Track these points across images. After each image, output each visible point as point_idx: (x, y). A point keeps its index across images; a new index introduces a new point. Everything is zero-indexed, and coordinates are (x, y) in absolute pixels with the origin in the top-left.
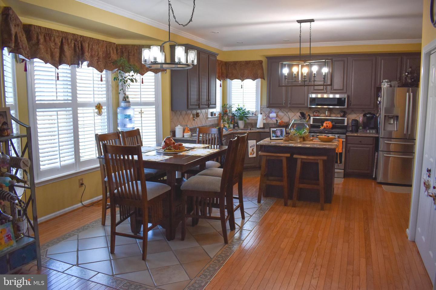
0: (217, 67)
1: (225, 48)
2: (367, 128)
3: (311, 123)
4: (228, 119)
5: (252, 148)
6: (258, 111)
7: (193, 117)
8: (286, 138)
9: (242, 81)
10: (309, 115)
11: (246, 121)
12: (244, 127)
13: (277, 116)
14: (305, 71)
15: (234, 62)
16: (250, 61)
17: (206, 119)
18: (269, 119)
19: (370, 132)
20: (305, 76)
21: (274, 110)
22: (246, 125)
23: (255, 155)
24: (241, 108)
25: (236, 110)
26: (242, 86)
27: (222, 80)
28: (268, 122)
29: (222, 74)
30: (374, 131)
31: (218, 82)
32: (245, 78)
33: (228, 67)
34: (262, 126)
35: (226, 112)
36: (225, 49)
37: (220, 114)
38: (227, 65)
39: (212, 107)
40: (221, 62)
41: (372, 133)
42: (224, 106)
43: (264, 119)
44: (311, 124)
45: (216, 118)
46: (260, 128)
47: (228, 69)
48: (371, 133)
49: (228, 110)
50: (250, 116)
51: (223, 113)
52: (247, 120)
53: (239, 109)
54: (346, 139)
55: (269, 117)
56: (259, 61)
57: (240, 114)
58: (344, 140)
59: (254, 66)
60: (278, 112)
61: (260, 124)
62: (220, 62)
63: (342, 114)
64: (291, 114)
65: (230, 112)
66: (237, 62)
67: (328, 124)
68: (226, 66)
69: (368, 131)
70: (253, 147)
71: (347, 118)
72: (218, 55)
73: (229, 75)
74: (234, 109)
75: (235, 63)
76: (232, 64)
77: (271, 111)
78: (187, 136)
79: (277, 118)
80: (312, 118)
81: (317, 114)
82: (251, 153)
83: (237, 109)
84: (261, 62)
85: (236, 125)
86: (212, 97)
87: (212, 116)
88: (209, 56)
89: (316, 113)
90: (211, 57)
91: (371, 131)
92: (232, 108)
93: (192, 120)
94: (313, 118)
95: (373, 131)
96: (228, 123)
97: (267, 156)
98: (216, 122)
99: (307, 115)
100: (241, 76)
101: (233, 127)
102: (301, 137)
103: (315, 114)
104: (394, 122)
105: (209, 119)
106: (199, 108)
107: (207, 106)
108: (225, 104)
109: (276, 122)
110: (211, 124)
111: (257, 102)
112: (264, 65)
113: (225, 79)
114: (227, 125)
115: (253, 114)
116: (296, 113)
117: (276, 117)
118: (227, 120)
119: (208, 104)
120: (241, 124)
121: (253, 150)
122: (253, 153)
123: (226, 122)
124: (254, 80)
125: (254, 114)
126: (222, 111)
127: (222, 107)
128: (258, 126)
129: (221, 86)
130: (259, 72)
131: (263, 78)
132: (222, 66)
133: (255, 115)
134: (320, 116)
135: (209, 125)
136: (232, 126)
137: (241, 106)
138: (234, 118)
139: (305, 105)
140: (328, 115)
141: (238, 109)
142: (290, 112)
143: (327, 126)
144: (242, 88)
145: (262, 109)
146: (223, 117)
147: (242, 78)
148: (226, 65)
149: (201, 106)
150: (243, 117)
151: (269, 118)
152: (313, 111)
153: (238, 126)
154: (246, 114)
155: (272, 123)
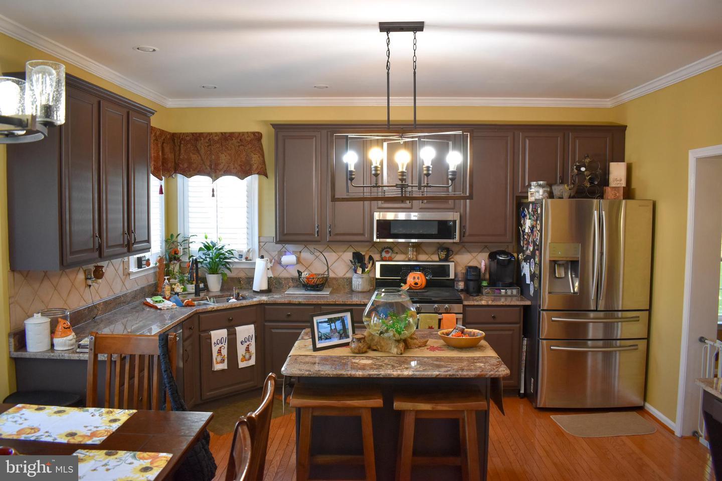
0: (152, 146)
1: (170, 100)
2: (500, 285)
3: (378, 275)
4: (182, 272)
5: (246, 345)
6: (253, 251)
7: (87, 279)
8: (360, 344)
9: (214, 180)
10: (371, 258)
11: (226, 274)
12: (222, 290)
13: (299, 261)
14: (403, 158)
15: (193, 134)
16: (232, 135)
17: (123, 277)
18: (280, 269)
19: (506, 293)
20: (403, 172)
21: (290, 247)
22: (228, 286)
23: (252, 362)
24: (212, 242)
25: (201, 249)
26: (213, 191)
27: (163, 177)
28: (276, 275)
29: (165, 161)
30: (515, 292)
31: (155, 183)
32: (220, 173)
33: (180, 146)
34: (265, 287)
35: (176, 253)
36: (172, 103)
37: (161, 260)
38: (175, 140)
39: (138, 249)
40: (162, 132)
41: (512, 296)
42: (171, 239)
43: (268, 269)
44: (377, 279)
45: (152, 271)
46: (262, 292)
47: (180, 150)
48: (509, 297)
49: (180, 249)
50: (235, 262)
51: (168, 257)
52: (227, 271)
53: (208, 248)
54: (464, 313)
55: (280, 263)
56: (254, 133)
57: (211, 258)
58: (461, 316)
59: (242, 145)
60: (300, 252)
61: (260, 283)
62: (158, 133)
63: (443, 255)
64: (331, 256)
65: (185, 253)
66: (201, 134)
67: (418, 278)
68: (174, 142)
69: (502, 291)
70: (248, 343)
71: (453, 263)
72: (153, 114)
73: (181, 166)
74: (195, 247)
75: (197, 137)
76: (188, 138)
77: (284, 250)
78: (65, 345)
79: (298, 265)
80: (378, 265)
81: (389, 255)
82: (244, 357)
83: (203, 247)
84: (258, 136)
85: (202, 285)
86: (140, 222)
87: (141, 268)
88: (128, 113)
89: (387, 252)
90: (134, 118)
91: (509, 292)
92: (189, 243)
93: (82, 288)
94: (381, 265)
95: (513, 290)
96: (182, 282)
97: (314, 408)
98: (152, 281)
99: (367, 258)
100: (211, 168)
101: (194, 291)
102: (398, 341)
103: (384, 254)
104: (566, 274)
105: (132, 277)
106: (100, 255)
107: (125, 249)
108: (172, 235)
109: (296, 274)
110: (138, 288)
111: (250, 228)
112: (267, 144)
113: (171, 176)
114: (179, 289)
115: (241, 256)
116: (341, 253)
117: (296, 263)
118: (178, 274)
119: (129, 241)
120: (214, 282)
121: (247, 349)
122: (247, 356)
123: (175, 278)
124: (242, 178)
125: (244, 257)
126: (166, 251)
127: (167, 241)
128: (256, 287)
129: (161, 192)
130: (255, 159)
131: (263, 173)
132: (163, 143)
133: (246, 259)
134: (395, 259)
135: (133, 292)
136: (191, 288)
137: (212, 238)
138: (197, 268)
139: (365, 235)
140: (413, 258)
141: (205, 246)
142: (328, 252)
143: (416, 284)
144: (213, 195)
145: (262, 244)
146: (167, 266)
147: (215, 172)
148: (173, 140)
149: (106, 252)
150: (218, 265)
151: (279, 265)
152: (381, 249)
153: (206, 288)
154: (226, 258)
155: (288, 278)
